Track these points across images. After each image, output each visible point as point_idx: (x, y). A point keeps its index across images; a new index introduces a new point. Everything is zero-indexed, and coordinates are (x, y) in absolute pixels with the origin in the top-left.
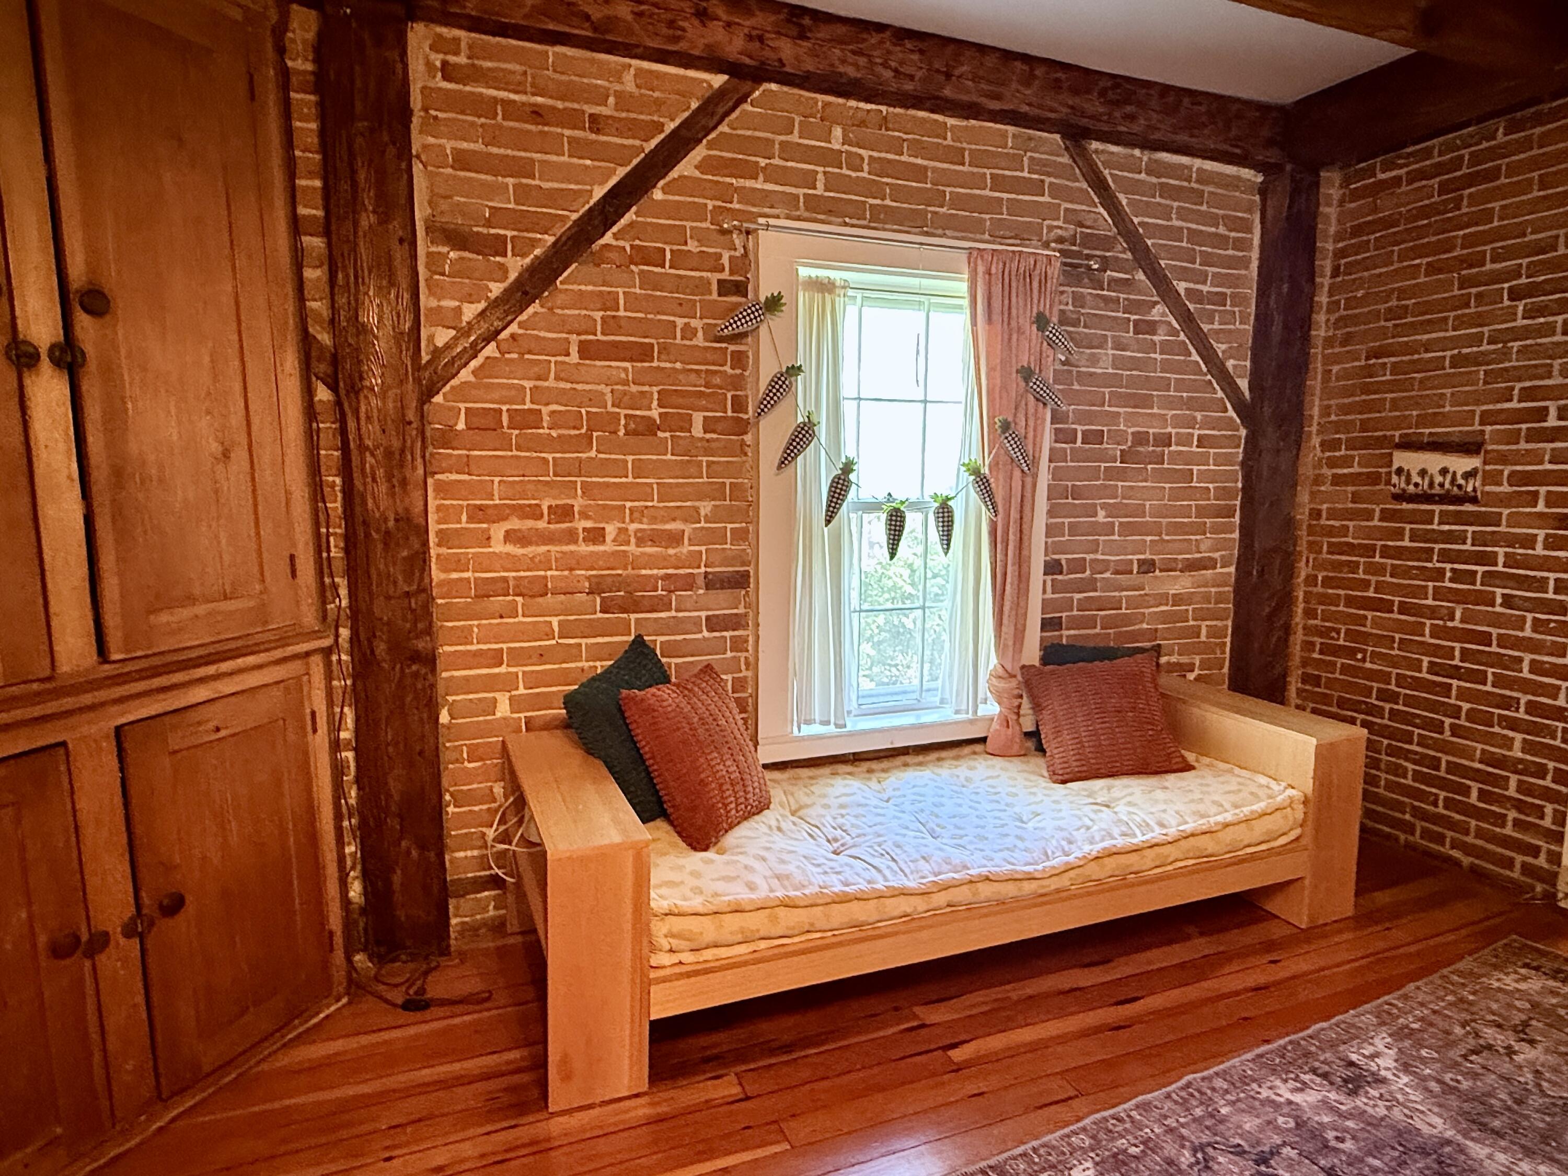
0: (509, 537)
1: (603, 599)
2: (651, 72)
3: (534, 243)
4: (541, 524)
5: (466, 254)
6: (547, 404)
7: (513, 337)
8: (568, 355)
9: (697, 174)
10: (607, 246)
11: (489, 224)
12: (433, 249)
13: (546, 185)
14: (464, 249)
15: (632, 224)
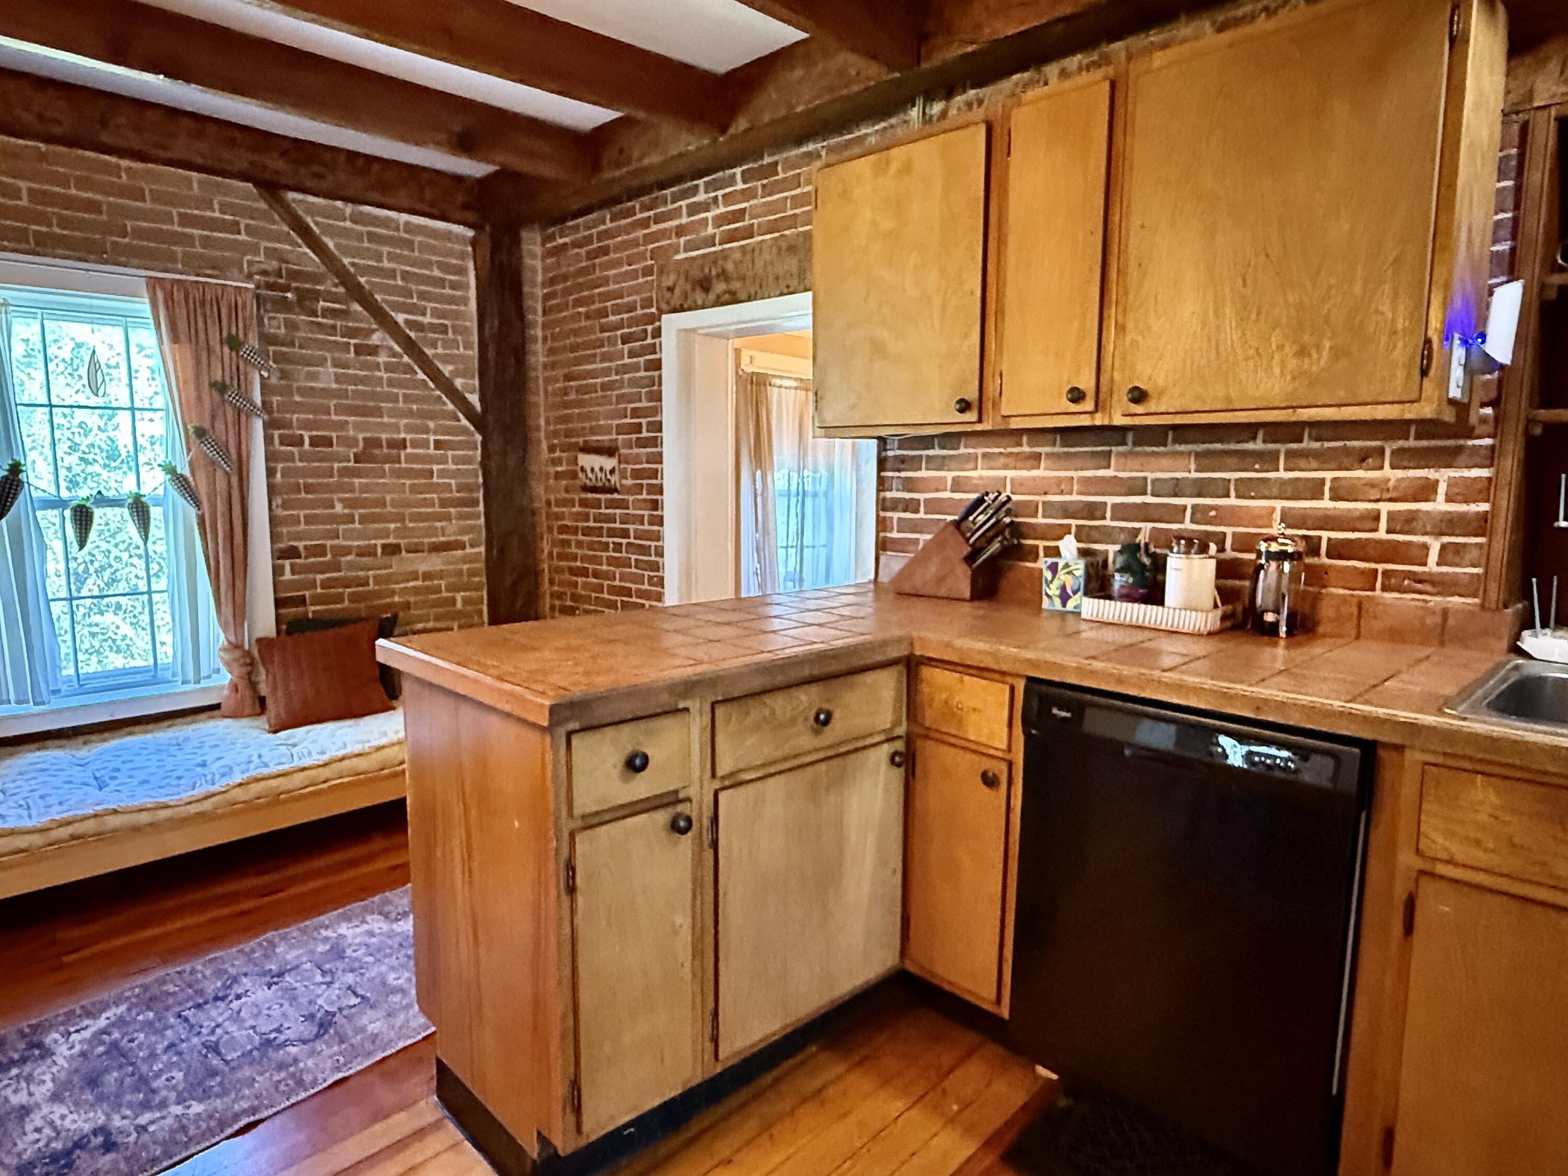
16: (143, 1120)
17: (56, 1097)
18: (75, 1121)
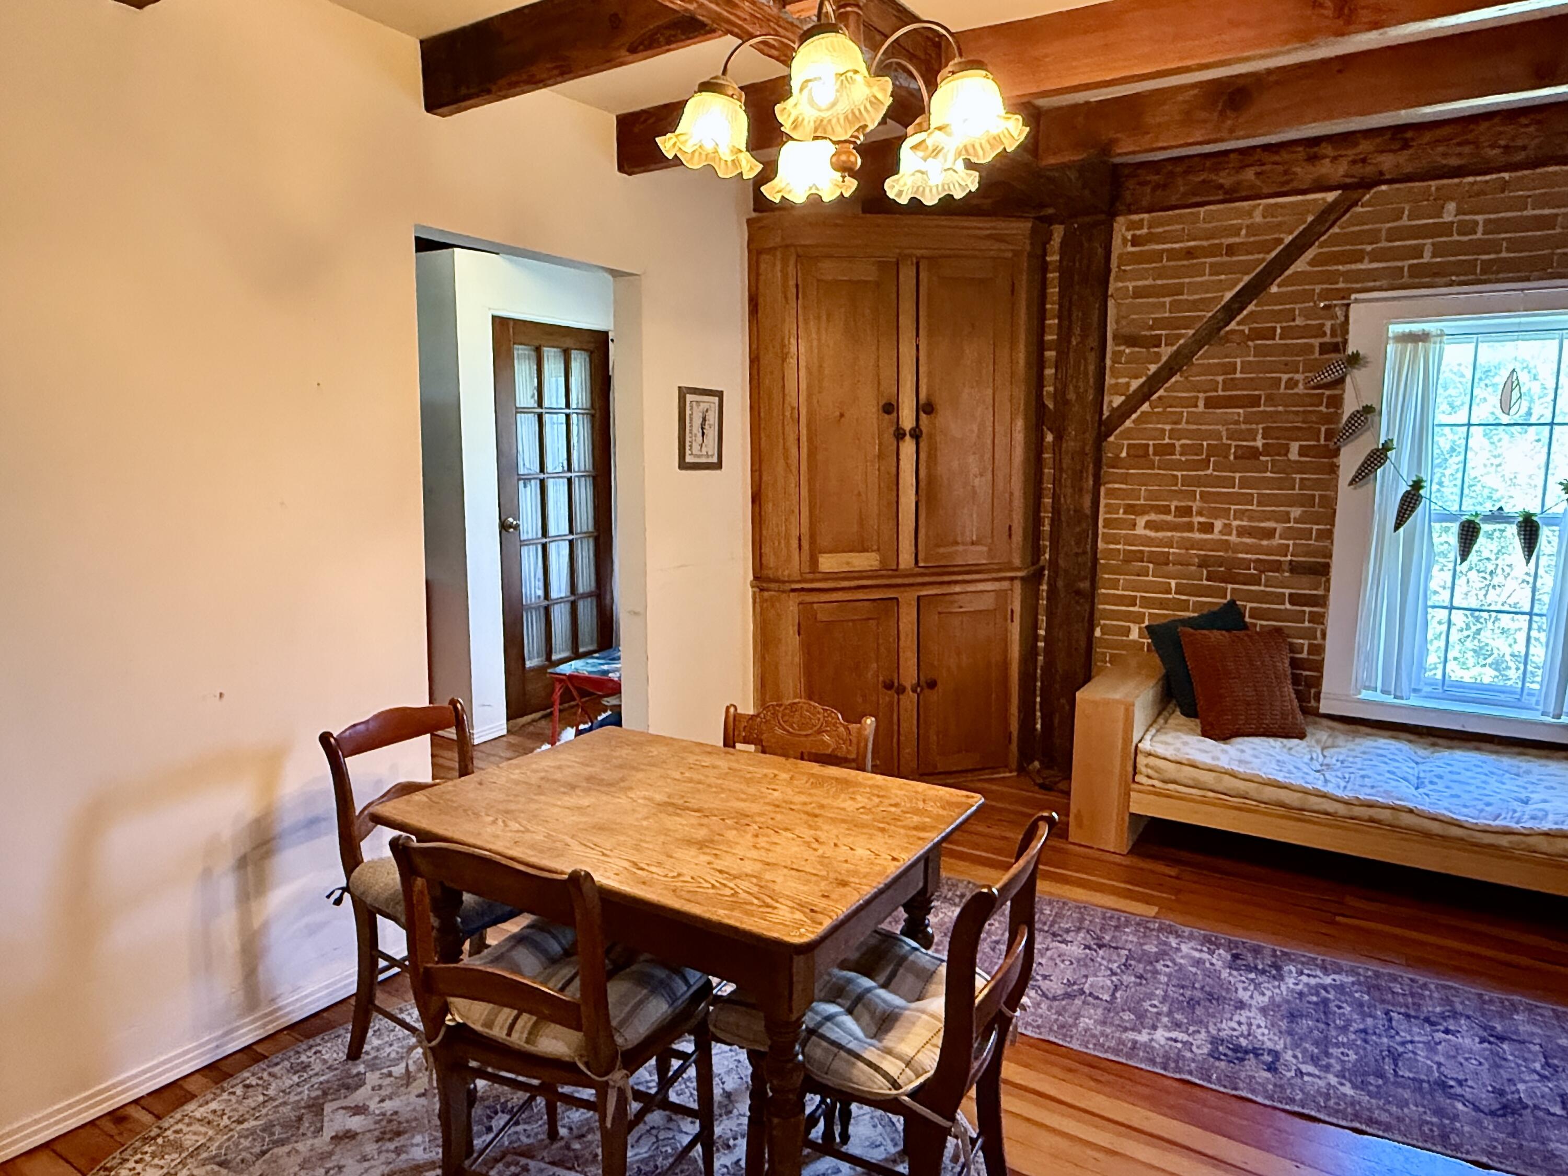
0: (1149, 525)
1: (1208, 572)
2: (1276, 204)
3: (1180, 336)
4: (1169, 518)
5: (1137, 349)
6: (1179, 440)
7: (1160, 398)
8: (1196, 406)
9: (1309, 268)
10: (1233, 332)
11: (1152, 328)
12: (1118, 348)
13: (1190, 298)
14: (1134, 346)
15: (1252, 313)
16: (1305, 1068)
17: (1264, 1011)
18: (1263, 1035)
